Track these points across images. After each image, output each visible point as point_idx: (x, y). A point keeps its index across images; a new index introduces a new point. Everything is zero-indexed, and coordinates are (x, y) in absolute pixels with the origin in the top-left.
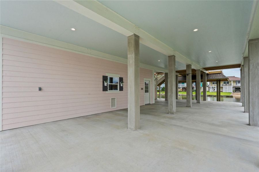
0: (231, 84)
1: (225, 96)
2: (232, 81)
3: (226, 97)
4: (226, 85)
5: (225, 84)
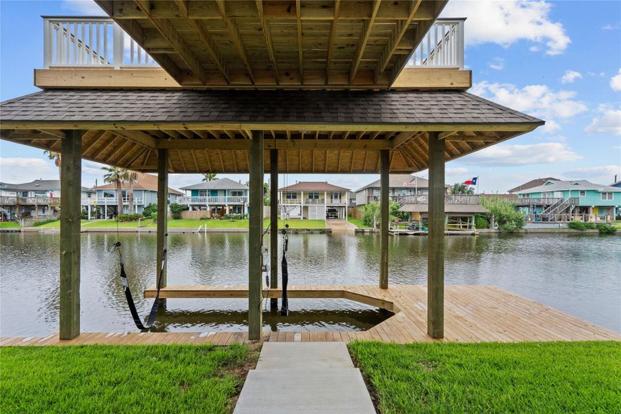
0: (323, 200)
1: (316, 230)
2: (326, 193)
3: (321, 233)
4: (313, 202)
5: (310, 200)
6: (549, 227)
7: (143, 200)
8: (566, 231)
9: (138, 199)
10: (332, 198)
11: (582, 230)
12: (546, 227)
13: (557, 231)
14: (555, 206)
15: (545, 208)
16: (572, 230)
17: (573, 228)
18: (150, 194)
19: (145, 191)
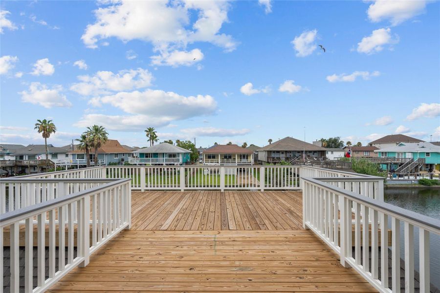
0: (234, 160)
2: (237, 155)
4: (228, 162)
5: (225, 160)
6: (404, 183)
7: (105, 161)
8: (417, 186)
9: (101, 161)
10: (241, 159)
11: (429, 186)
12: (402, 183)
13: (410, 186)
14: (407, 164)
15: (400, 166)
16: (422, 186)
17: (423, 184)
18: (110, 156)
19: (106, 154)
